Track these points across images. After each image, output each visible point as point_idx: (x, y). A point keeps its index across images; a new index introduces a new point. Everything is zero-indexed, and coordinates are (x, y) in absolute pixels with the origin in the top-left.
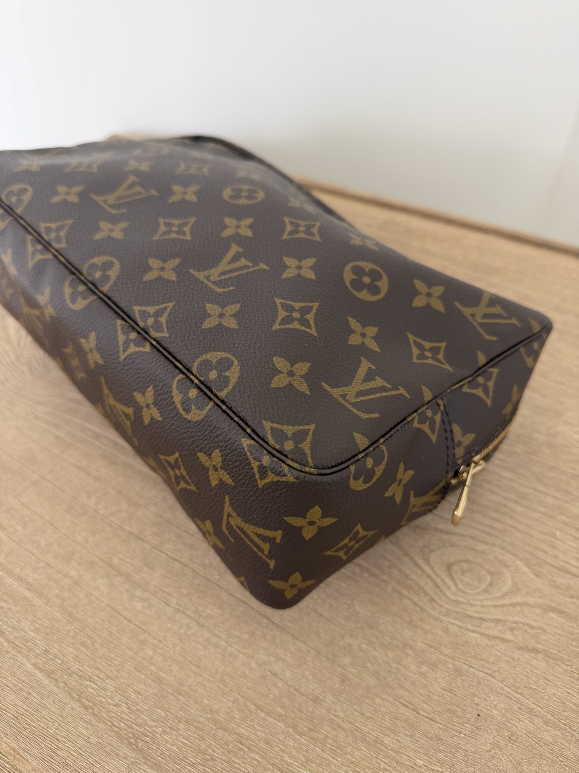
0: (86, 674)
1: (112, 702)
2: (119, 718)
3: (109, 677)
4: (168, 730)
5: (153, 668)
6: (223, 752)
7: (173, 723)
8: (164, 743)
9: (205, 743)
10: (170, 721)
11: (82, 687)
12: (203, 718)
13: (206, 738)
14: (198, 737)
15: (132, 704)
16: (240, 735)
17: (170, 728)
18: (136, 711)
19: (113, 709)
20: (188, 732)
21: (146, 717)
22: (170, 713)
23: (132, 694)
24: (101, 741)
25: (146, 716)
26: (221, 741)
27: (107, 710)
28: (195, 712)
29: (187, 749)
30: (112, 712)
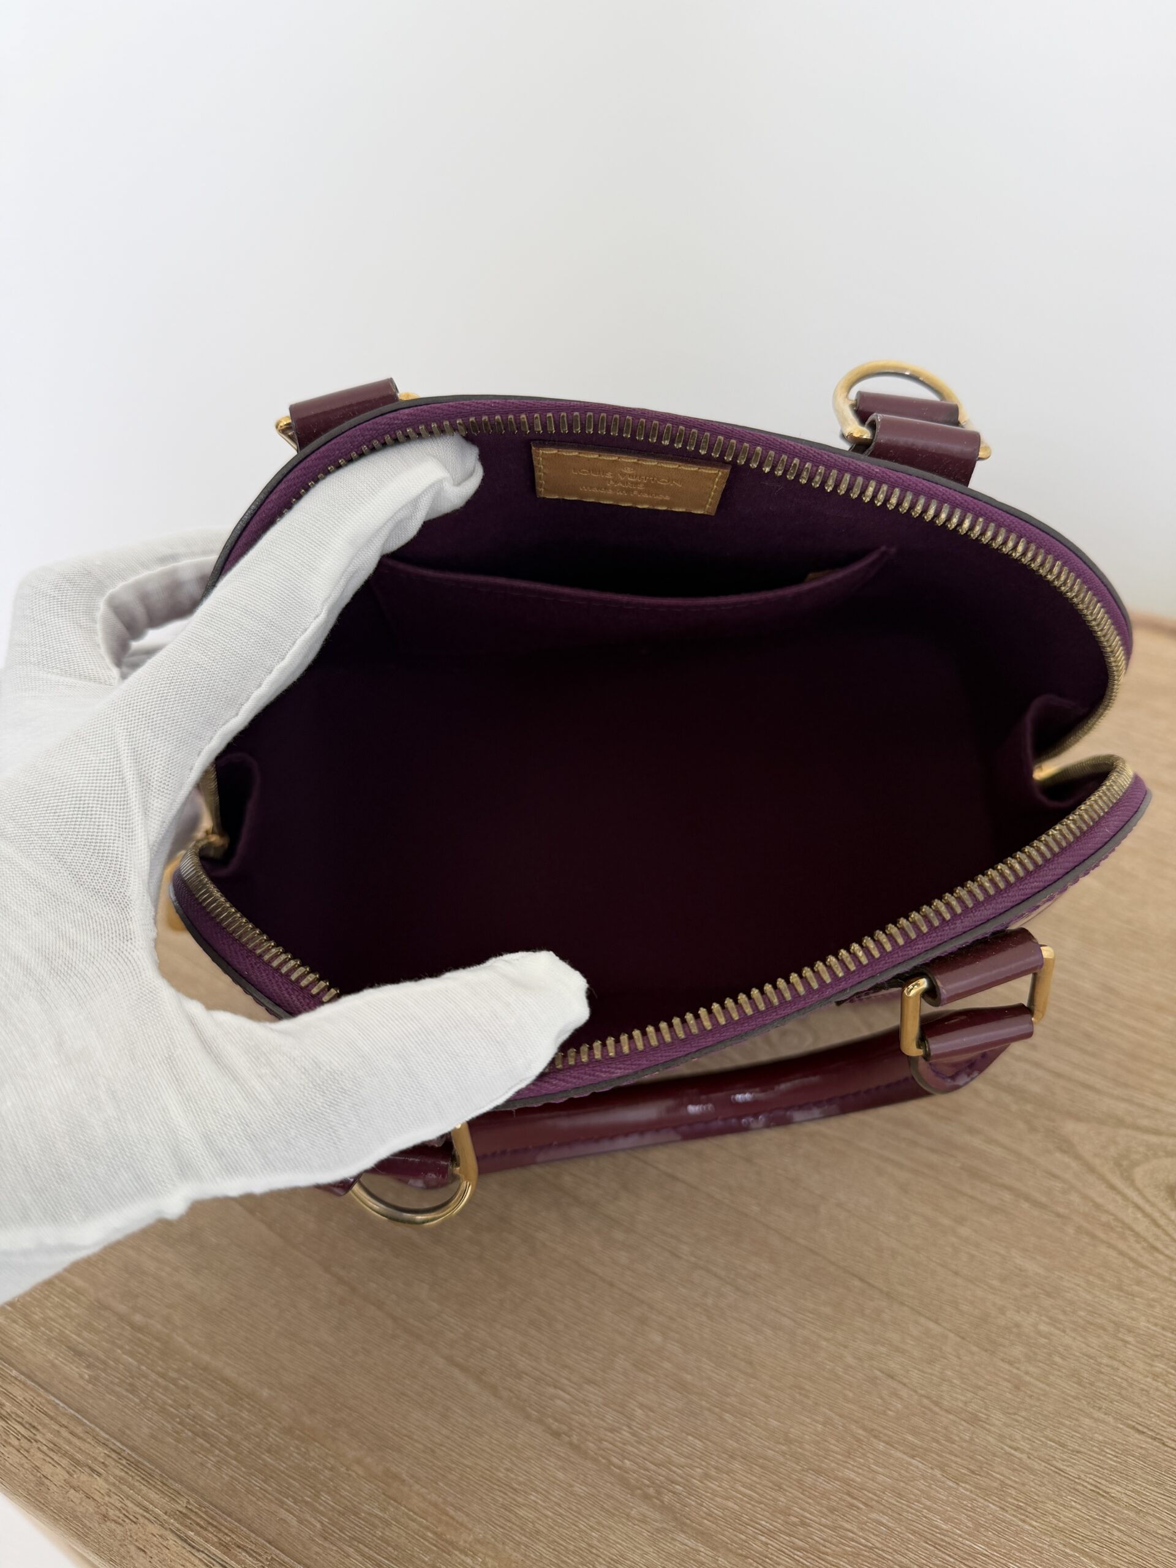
0: (546, 1375)
1: (602, 1422)
2: (619, 1450)
3: (590, 1382)
4: (713, 1472)
5: (667, 1365)
6: (820, 1511)
7: (721, 1460)
8: (708, 1495)
9: (785, 1495)
10: (713, 1457)
11: (543, 1398)
12: (774, 1451)
13: (785, 1487)
14: (771, 1485)
15: (639, 1426)
16: (847, 1482)
17: (716, 1468)
18: (648, 1439)
19: (606, 1435)
20: (749, 1476)
21: (668, 1449)
22: (711, 1442)
23: (637, 1409)
24: (593, 1490)
25: (668, 1447)
26: (813, 1492)
27: (595, 1437)
28: (757, 1441)
29: (753, 1506)
30: (606, 1441)
